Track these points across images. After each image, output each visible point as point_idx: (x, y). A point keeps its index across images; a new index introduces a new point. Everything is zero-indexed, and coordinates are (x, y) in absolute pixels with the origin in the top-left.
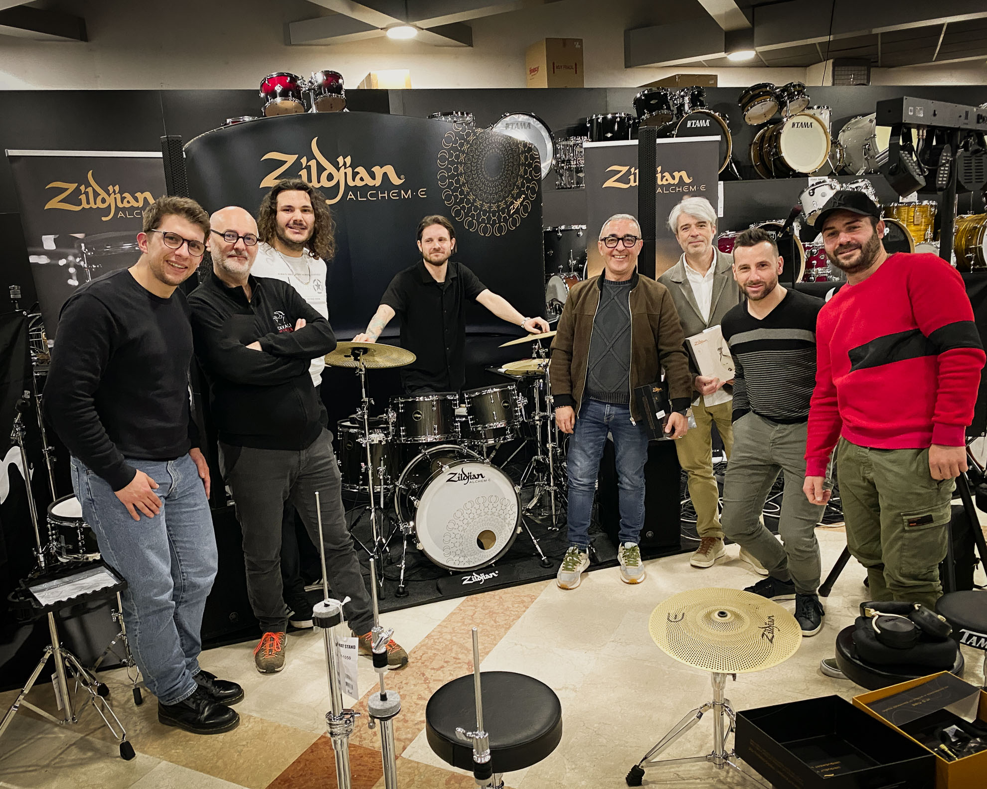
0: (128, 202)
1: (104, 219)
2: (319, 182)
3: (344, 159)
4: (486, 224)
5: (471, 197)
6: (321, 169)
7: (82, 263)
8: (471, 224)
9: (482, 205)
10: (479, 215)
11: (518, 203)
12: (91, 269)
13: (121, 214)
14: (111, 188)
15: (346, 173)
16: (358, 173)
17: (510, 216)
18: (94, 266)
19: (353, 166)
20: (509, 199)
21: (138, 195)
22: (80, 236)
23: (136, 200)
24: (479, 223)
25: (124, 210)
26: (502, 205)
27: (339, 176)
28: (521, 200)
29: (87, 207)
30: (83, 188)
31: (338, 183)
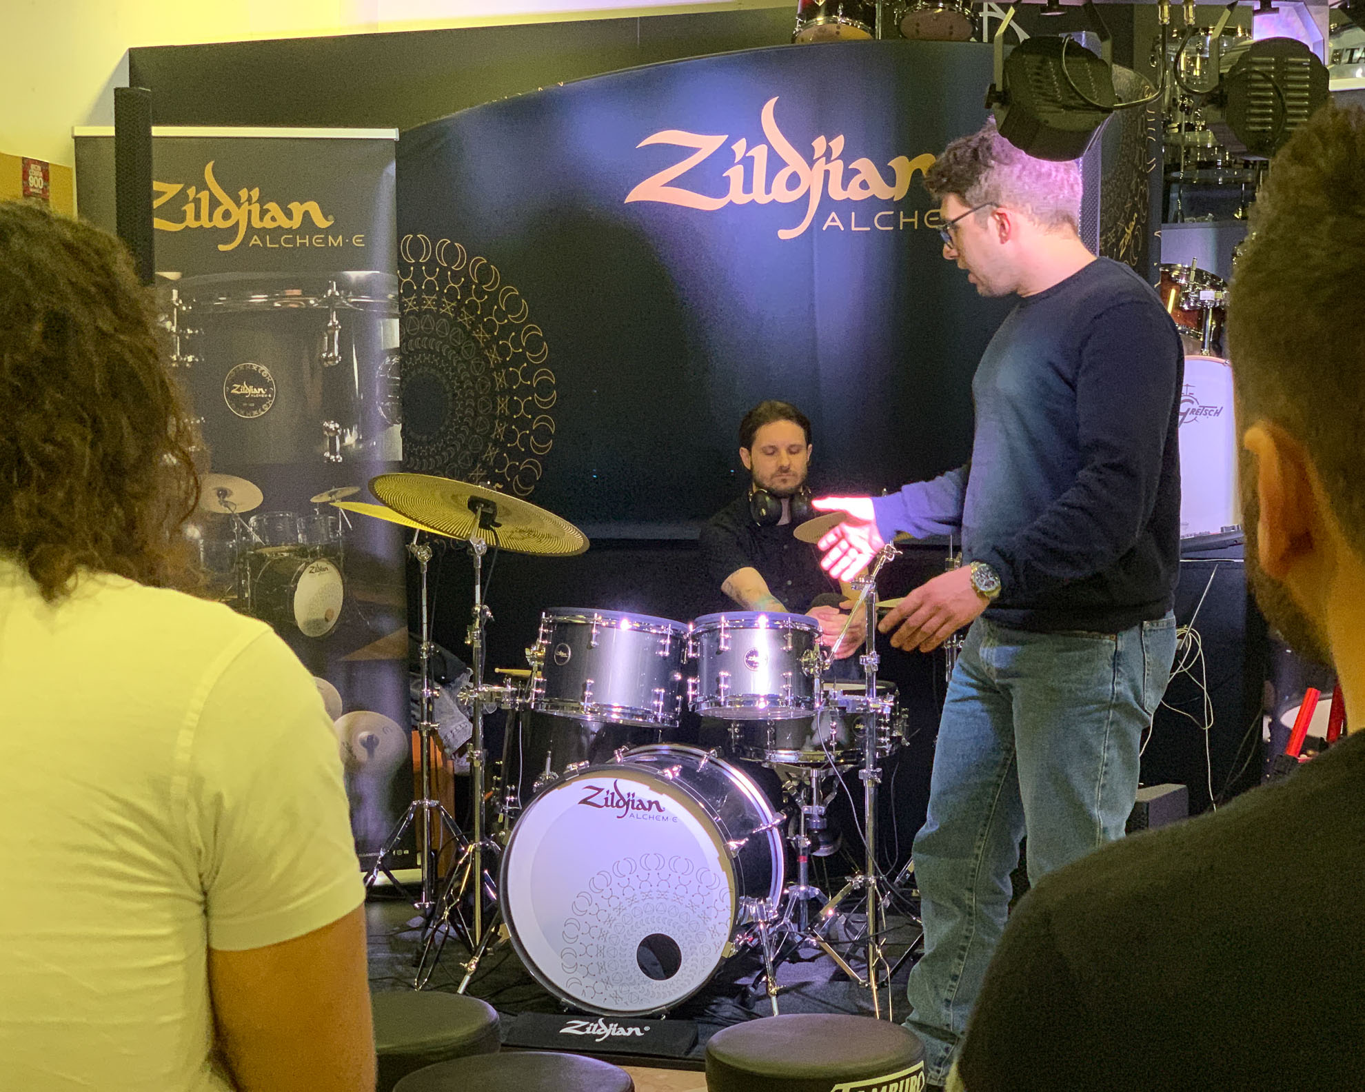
0: (273, 219)
1: (221, 248)
2: (768, 190)
3: (828, 141)
6: (775, 163)
7: (168, 324)
12: (182, 336)
13: (255, 240)
14: (244, 193)
15: (827, 173)
16: (857, 172)
18: (189, 331)
19: (847, 157)
21: (294, 206)
22: (172, 275)
23: (289, 214)
25: (262, 232)
27: (812, 180)
29: (194, 224)
30: (191, 192)
31: (807, 194)
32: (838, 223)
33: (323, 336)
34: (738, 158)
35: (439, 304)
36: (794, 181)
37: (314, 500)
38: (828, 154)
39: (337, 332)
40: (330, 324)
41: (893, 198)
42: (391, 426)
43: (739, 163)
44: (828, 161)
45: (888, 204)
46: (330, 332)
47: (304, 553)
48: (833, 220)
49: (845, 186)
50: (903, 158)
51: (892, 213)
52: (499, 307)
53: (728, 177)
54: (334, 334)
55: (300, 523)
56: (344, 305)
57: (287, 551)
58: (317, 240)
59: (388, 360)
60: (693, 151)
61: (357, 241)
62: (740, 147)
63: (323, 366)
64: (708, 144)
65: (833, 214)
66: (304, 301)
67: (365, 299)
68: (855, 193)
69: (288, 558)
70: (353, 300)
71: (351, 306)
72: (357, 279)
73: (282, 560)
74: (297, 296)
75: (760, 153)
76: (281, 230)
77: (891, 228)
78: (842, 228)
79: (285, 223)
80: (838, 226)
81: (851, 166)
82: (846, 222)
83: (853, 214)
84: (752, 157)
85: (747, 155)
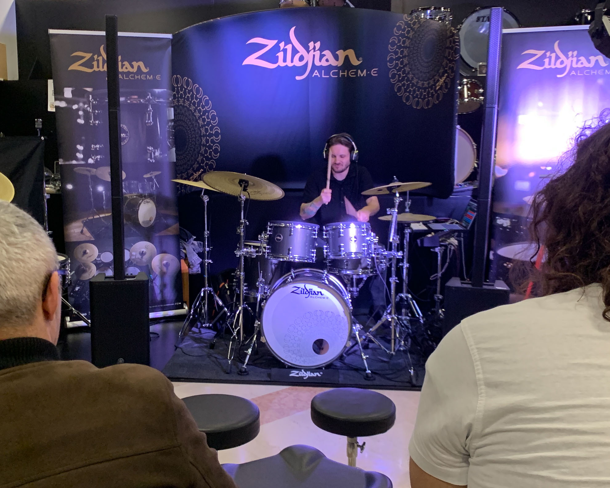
0: (126, 68)
2: (292, 61)
3: (314, 43)
4: (419, 98)
5: (410, 76)
6: (295, 51)
7: (89, 109)
8: (408, 99)
9: (417, 83)
10: (414, 91)
11: (442, 80)
12: (94, 114)
15: (314, 55)
16: (324, 55)
17: (436, 91)
18: (97, 111)
19: (321, 49)
20: (436, 77)
21: (134, 63)
22: (89, 89)
23: (132, 66)
24: (414, 98)
25: (122, 73)
26: (432, 82)
27: (308, 58)
28: (445, 78)
29: (97, 70)
30: (95, 57)
31: (307, 63)
32: (318, 74)
33: (146, 114)
34: (281, 49)
35: (184, 102)
36: (301, 58)
37: (145, 176)
38: (314, 48)
39: (151, 113)
40: (149, 109)
41: (337, 66)
42: (172, 148)
43: (282, 51)
44: (314, 51)
45: (336, 67)
46: (149, 112)
47: (141, 196)
48: (316, 73)
49: (320, 60)
50: (341, 51)
51: (337, 71)
52: (202, 104)
53: (278, 56)
54: (150, 113)
55: (140, 185)
56: (154, 102)
57: (135, 196)
58: (143, 77)
59: (170, 124)
60: (265, 46)
61: (158, 77)
62: (282, 45)
63: (147, 126)
64: (271, 43)
65: (316, 71)
66: (139, 100)
67: (161, 100)
68: (324, 63)
69: (136, 198)
70: (157, 100)
71: (156, 103)
72: (159, 92)
73: (134, 199)
74: (135, 98)
75: (289, 47)
76: (129, 73)
77: (337, 76)
78: (319, 76)
79: (131, 70)
80: (317, 76)
81: (322, 53)
82: (320, 74)
83: (323, 71)
84: (286, 49)
85: (285, 48)
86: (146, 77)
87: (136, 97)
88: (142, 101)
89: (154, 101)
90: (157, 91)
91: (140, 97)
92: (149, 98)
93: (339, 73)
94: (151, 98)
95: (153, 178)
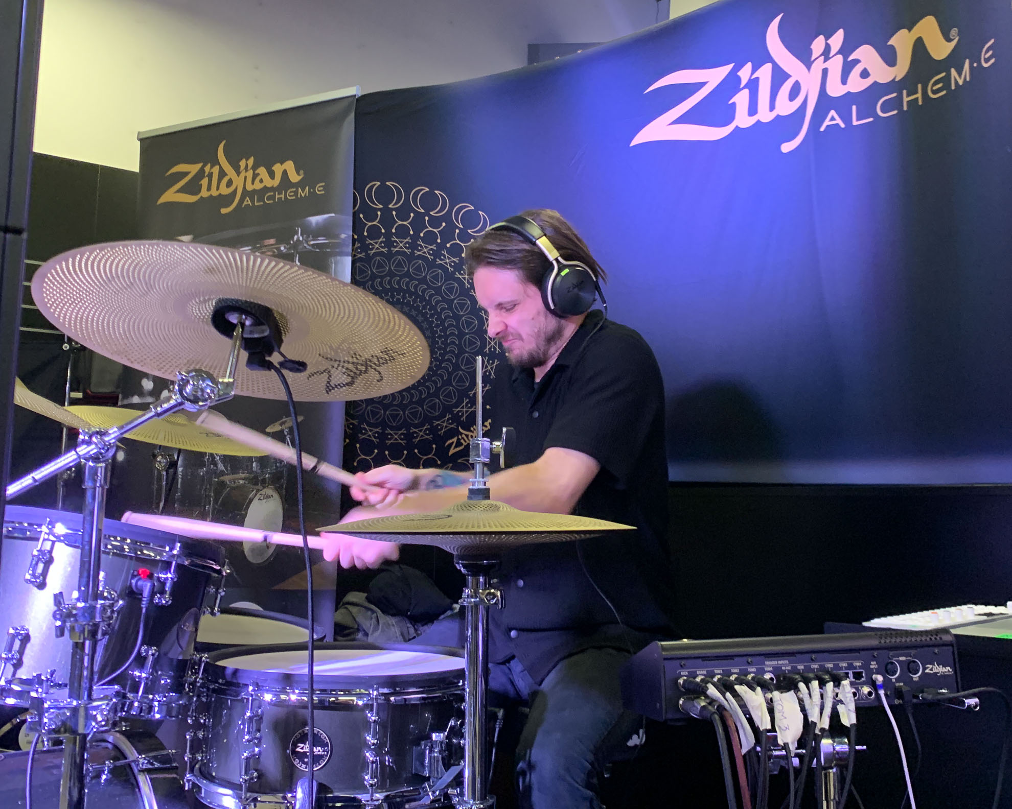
32: (838, 121)
34: (744, 83)
35: (413, 246)
36: (795, 91)
37: (270, 429)
41: (894, 79)
43: (744, 88)
45: (891, 86)
48: (833, 119)
49: (844, 80)
50: (904, 32)
51: (895, 95)
53: (734, 104)
56: (305, 248)
58: (290, 194)
60: (701, 85)
61: (319, 189)
62: (745, 74)
64: (715, 77)
66: (276, 248)
67: (323, 240)
68: (856, 84)
69: (244, 485)
70: (312, 243)
71: (310, 248)
72: (317, 223)
73: (239, 488)
74: (272, 245)
75: (765, 73)
76: (266, 189)
77: (895, 112)
78: (843, 125)
79: (269, 183)
80: (837, 124)
81: (850, 58)
82: (846, 118)
83: (854, 108)
84: (757, 79)
85: (753, 78)
86: (296, 193)
87: (272, 241)
88: (282, 248)
89: (305, 245)
90: (315, 220)
91: (280, 241)
92: (298, 238)
93: (900, 98)
94: (301, 239)
95: (286, 433)
